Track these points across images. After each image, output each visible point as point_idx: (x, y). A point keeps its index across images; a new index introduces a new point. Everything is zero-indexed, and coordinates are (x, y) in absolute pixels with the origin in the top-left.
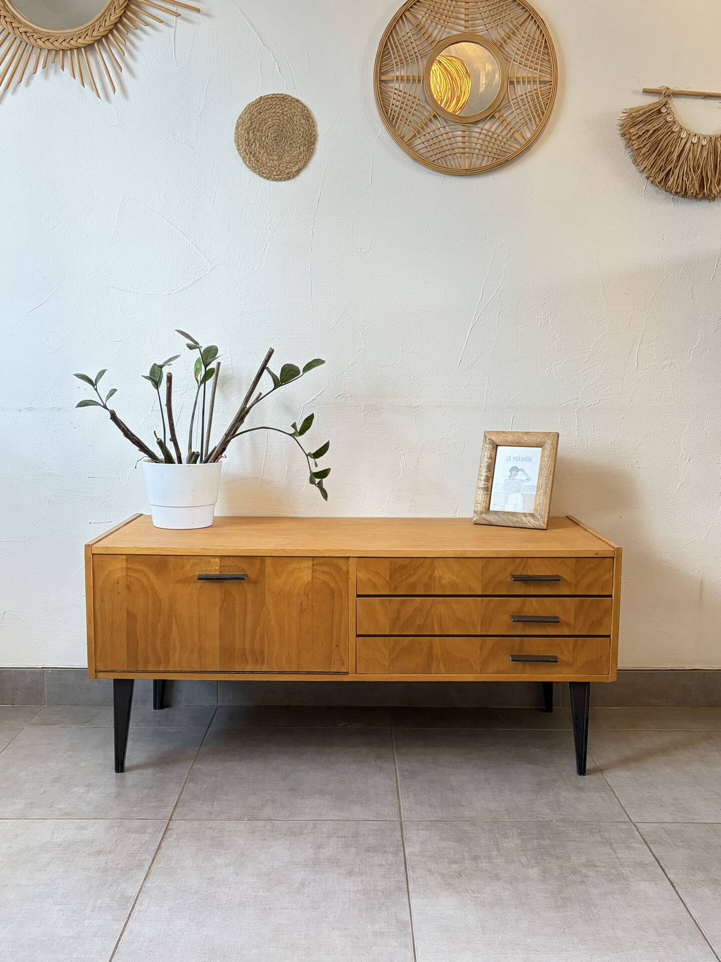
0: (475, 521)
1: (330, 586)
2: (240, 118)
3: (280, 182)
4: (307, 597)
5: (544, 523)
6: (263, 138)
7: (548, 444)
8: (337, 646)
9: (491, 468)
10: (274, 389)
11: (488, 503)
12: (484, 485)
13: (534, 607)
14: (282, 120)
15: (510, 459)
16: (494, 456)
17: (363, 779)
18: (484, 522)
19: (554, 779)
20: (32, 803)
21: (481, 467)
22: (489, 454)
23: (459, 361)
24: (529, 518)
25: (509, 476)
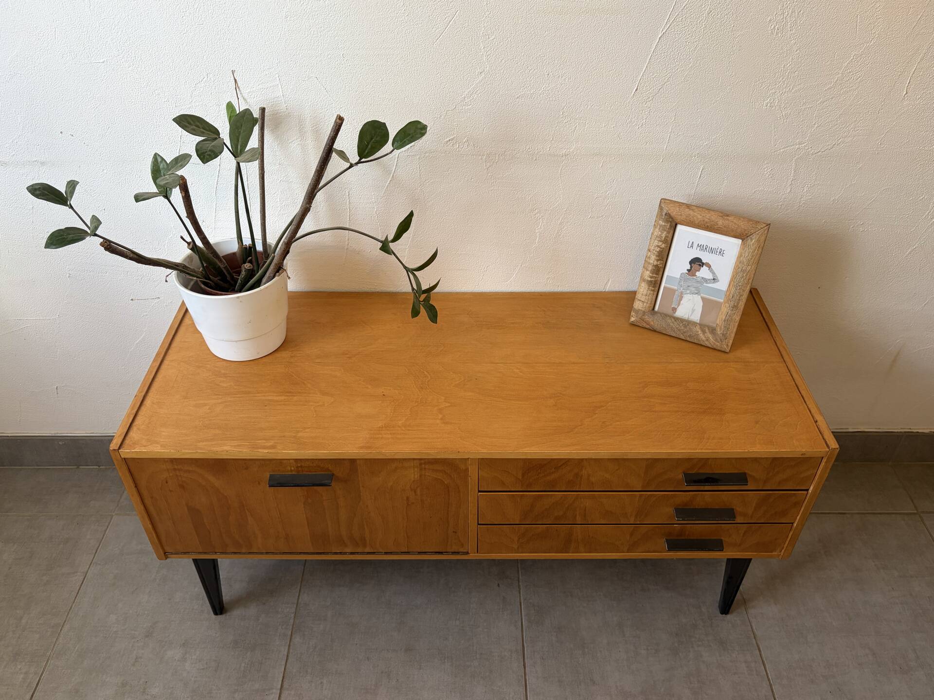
0: (632, 322)
1: (444, 482)
5: (727, 345)
7: (752, 240)
8: (455, 532)
9: (664, 256)
11: (653, 303)
12: (651, 277)
13: (706, 500)
15: (692, 246)
16: (669, 239)
17: (485, 624)
18: (645, 325)
19: (694, 622)
20: (124, 685)
21: (649, 250)
22: (664, 235)
23: (635, 90)
24: (708, 334)
25: (688, 270)
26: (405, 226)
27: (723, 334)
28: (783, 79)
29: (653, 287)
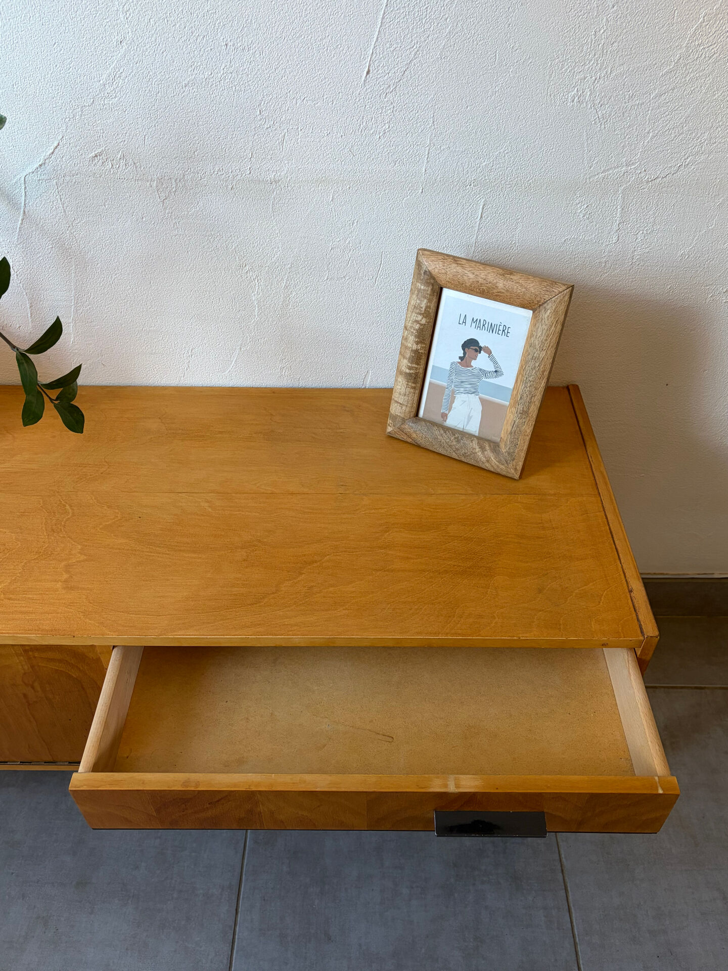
0: (390, 433)
4: (33, 687)
5: (516, 469)
7: (546, 310)
9: (426, 336)
11: (416, 405)
12: (411, 369)
15: (464, 322)
16: (432, 311)
17: (194, 845)
18: (405, 438)
21: (406, 328)
22: (423, 305)
23: (365, 72)
24: (489, 453)
25: (460, 358)
27: (509, 453)
28: (595, 55)
29: (414, 383)
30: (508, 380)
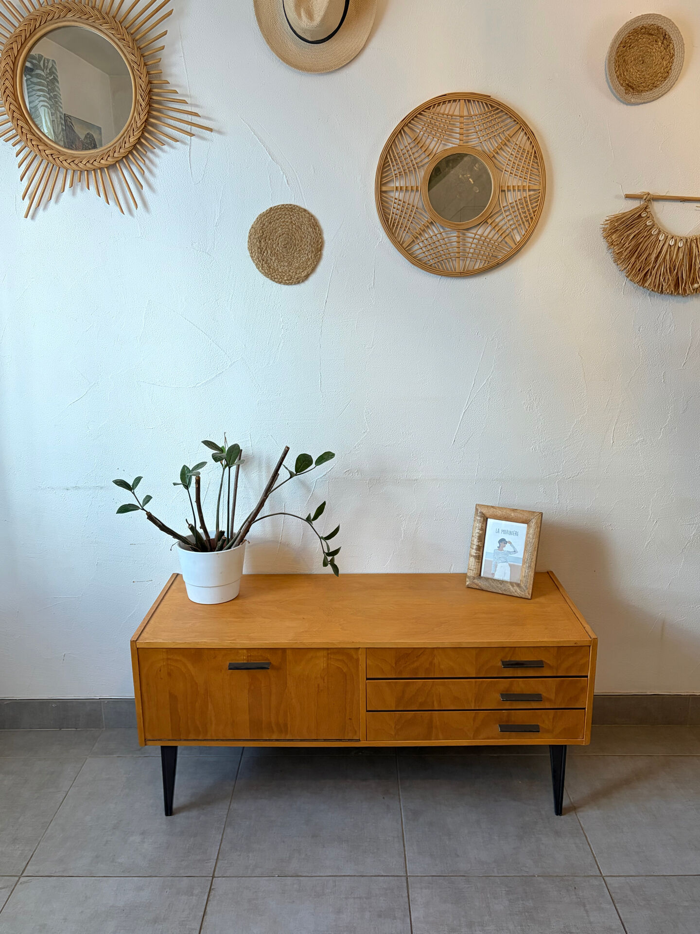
0: (467, 585)
1: (343, 671)
2: (252, 228)
3: (290, 286)
4: (324, 680)
5: (529, 594)
6: (274, 246)
7: (532, 523)
8: (350, 719)
9: (482, 538)
10: (290, 478)
11: (479, 570)
12: (476, 553)
13: (520, 686)
14: (290, 228)
15: (498, 532)
16: (484, 528)
17: (373, 821)
18: (475, 586)
19: (535, 820)
20: (97, 857)
21: (473, 536)
22: (480, 526)
23: (453, 442)
24: (516, 588)
25: (498, 547)
26: (320, 510)
27: (525, 587)
29: (478, 560)
30: (520, 554)
